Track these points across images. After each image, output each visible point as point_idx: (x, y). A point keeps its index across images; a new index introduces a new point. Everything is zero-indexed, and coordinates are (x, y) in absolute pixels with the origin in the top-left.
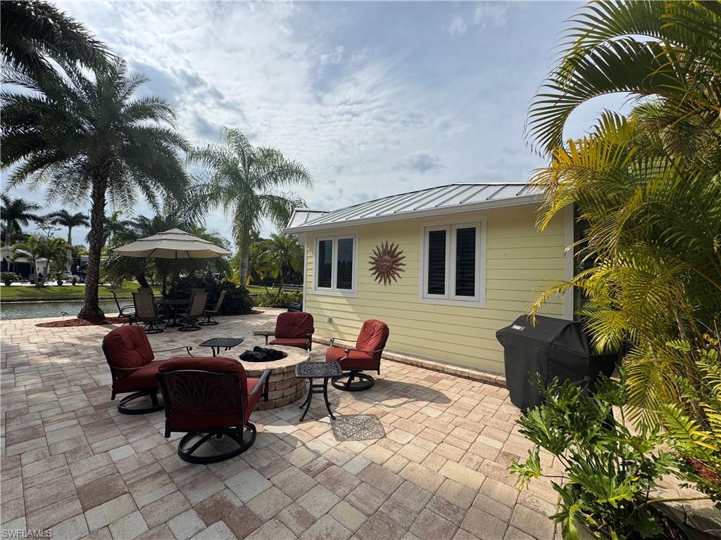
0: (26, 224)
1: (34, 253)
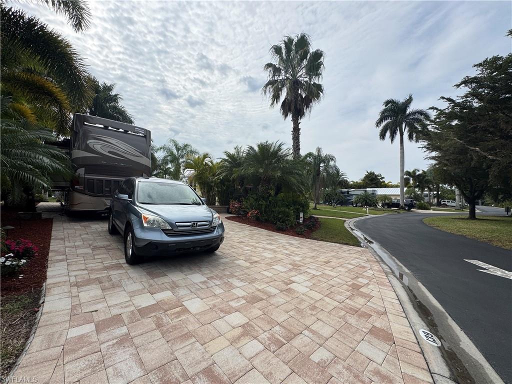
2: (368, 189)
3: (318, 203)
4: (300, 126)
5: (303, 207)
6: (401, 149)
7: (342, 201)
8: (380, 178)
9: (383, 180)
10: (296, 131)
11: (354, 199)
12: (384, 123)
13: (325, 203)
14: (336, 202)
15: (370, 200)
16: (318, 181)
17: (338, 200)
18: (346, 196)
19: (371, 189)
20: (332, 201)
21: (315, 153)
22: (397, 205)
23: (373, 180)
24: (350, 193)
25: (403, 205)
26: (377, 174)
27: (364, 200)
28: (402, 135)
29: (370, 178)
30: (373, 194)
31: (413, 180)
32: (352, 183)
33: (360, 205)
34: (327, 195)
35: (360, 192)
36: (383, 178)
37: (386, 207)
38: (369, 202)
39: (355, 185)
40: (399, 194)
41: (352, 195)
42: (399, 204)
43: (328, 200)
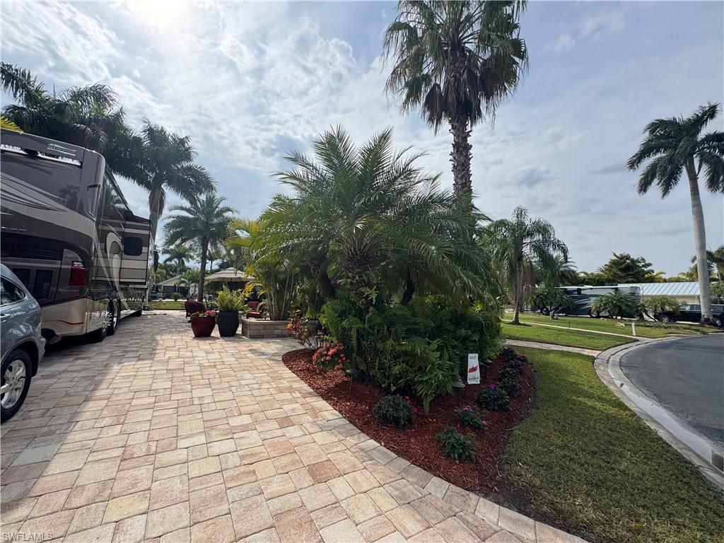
0: (188, 261)
1: (189, 281)
2: (619, 286)
3: (522, 311)
4: (470, 140)
5: (481, 331)
6: (694, 206)
7: (569, 307)
8: (643, 266)
9: (650, 268)
10: (462, 151)
11: (592, 303)
12: (648, 162)
13: (533, 310)
14: (556, 309)
15: (627, 305)
16: (520, 271)
17: (560, 305)
18: (574, 298)
19: (626, 285)
20: (549, 307)
21: (512, 219)
22: (694, 316)
23: (628, 269)
24: (582, 292)
25: (711, 318)
26: (635, 258)
27: (615, 306)
28: (693, 178)
29: (623, 266)
30: (633, 294)
31: (718, 266)
32: (582, 275)
33: (607, 314)
34: (538, 296)
35: (606, 291)
36: (650, 265)
37: (666, 320)
38: (627, 309)
39: (591, 279)
40: (698, 293)
41: (587, 297)
42: (700, 314)
43: (541, 305)
